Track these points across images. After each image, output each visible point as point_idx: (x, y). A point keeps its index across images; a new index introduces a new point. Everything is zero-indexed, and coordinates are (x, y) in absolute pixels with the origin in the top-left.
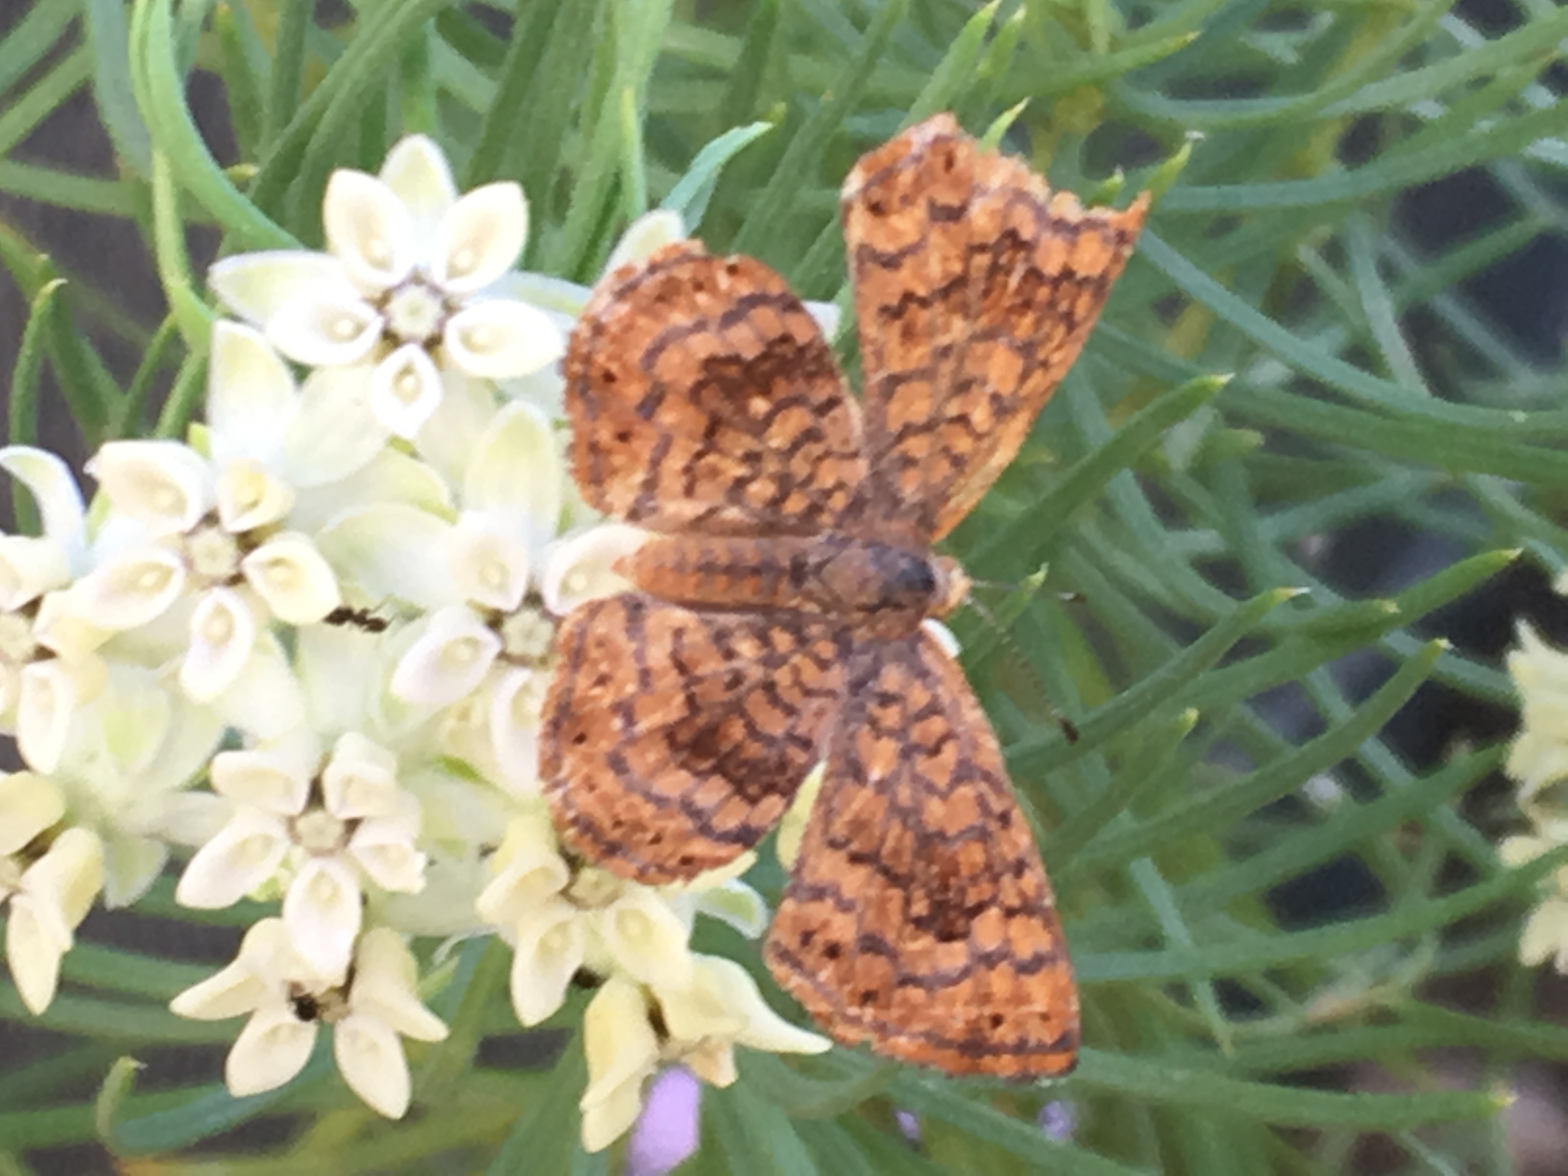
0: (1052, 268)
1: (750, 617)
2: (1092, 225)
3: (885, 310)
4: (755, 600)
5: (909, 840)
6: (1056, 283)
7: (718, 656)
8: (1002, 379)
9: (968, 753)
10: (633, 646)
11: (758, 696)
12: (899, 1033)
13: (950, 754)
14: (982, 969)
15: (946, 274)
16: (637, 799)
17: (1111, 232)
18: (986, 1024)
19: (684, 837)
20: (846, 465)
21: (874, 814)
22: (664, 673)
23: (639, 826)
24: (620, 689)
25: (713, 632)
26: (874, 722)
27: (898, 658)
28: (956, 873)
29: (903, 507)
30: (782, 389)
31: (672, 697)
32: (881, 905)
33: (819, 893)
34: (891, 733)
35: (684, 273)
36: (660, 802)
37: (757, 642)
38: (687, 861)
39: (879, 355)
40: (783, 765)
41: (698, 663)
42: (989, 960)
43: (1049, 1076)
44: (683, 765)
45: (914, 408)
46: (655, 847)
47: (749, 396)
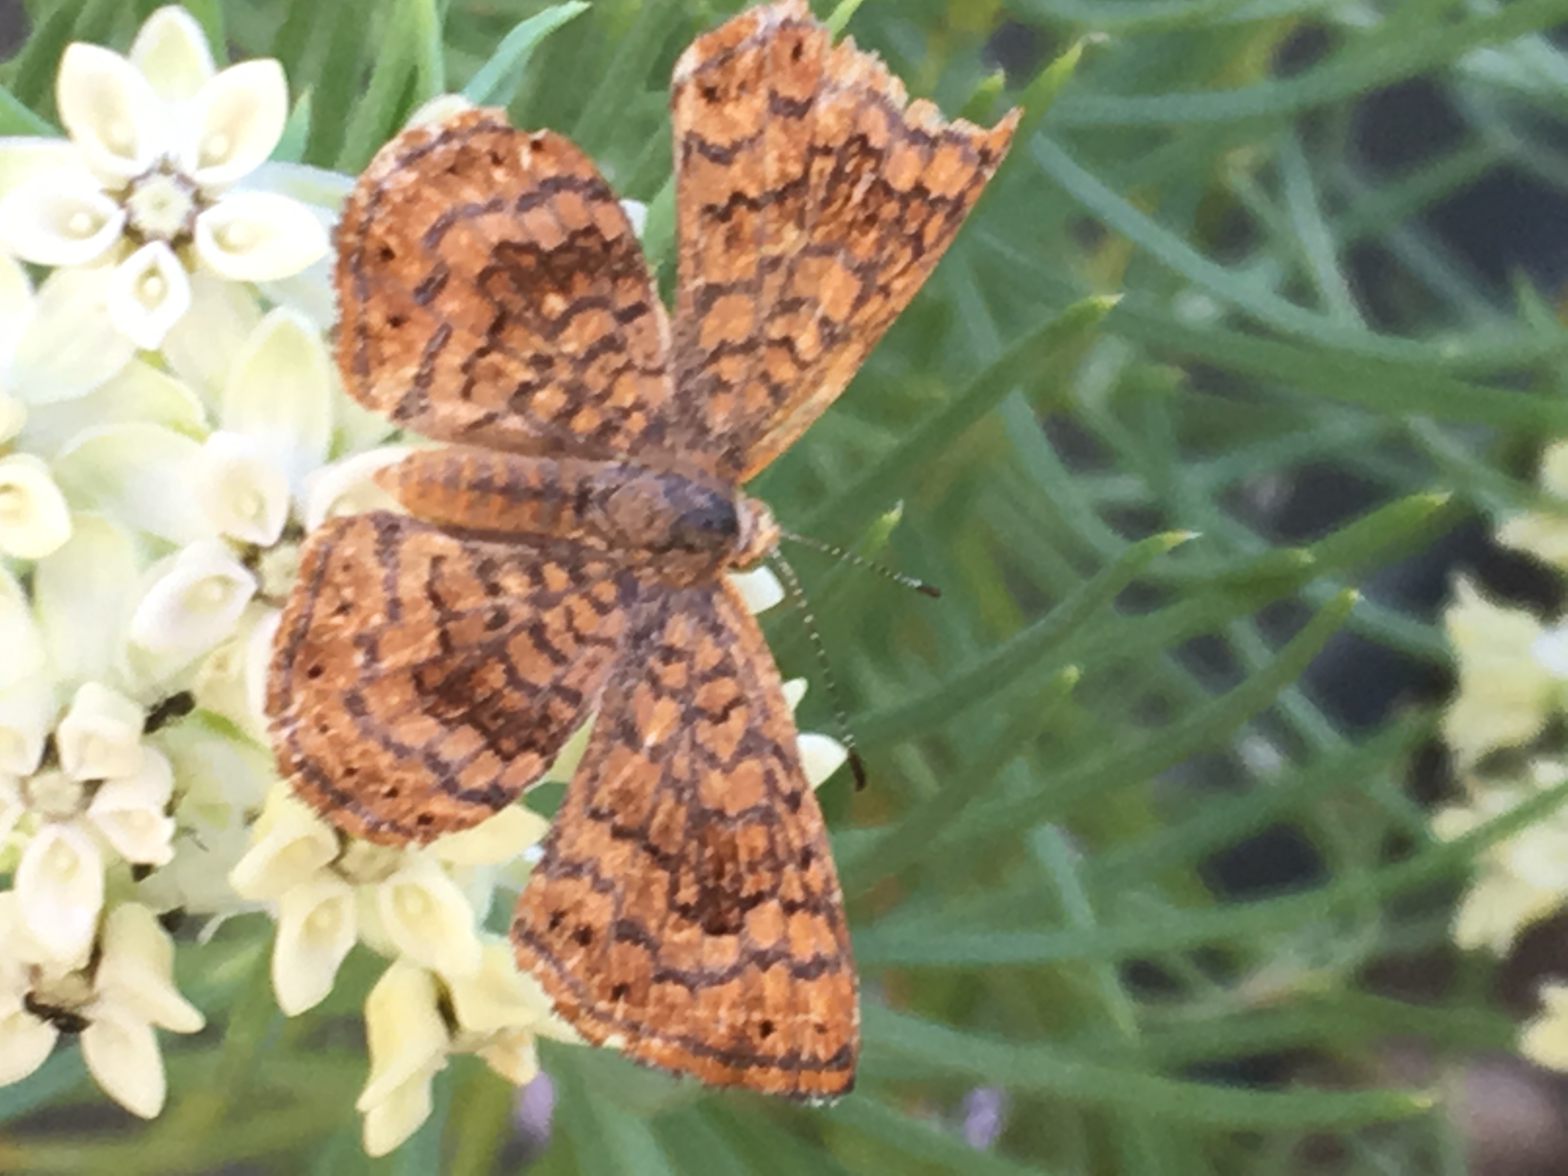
0: (903, 182)
1: (520, 549)
2: (954, 139)
3: (710, 209)
4: (531, 527)
5: (682, 815)
6: (905, 199)
7: (481, 592)
8: (835, 302)
9: (759, 721)
10: (382, 573)
11: (524, 638)
12: (653, 1034)
13: (737, 721)
14: (753, 968)
15: (783, 174)
16: (373, 745)
17: (974, 149)
18: (754, 1033)
19: (422, 792)
20: (649, 383)
21: (643, 785)
22: (416, 606)
23: (375, 777)
24: (364, 621)
25: (478, 564)
26: (654, 681)
27: (689, 607)
28: (734, 857)
29: (711, 437)
30: (582, 287)
31: (425, 633)
32: (644, 890)
33: (574, 870)
34: (674, 694)
35: (481, 144)
36: (402, 751)
37: (526, 579)
38: (425, 820)
39: (699, 259)
40: (545, 720)
41: (458, 596)
42: (763, 960)
43: (820, 1096)
44: (430, 711)
45: (730, 326)
46: (389, 801)
47: (544, 293)
